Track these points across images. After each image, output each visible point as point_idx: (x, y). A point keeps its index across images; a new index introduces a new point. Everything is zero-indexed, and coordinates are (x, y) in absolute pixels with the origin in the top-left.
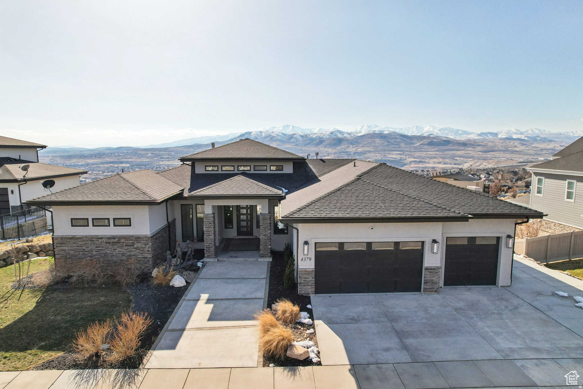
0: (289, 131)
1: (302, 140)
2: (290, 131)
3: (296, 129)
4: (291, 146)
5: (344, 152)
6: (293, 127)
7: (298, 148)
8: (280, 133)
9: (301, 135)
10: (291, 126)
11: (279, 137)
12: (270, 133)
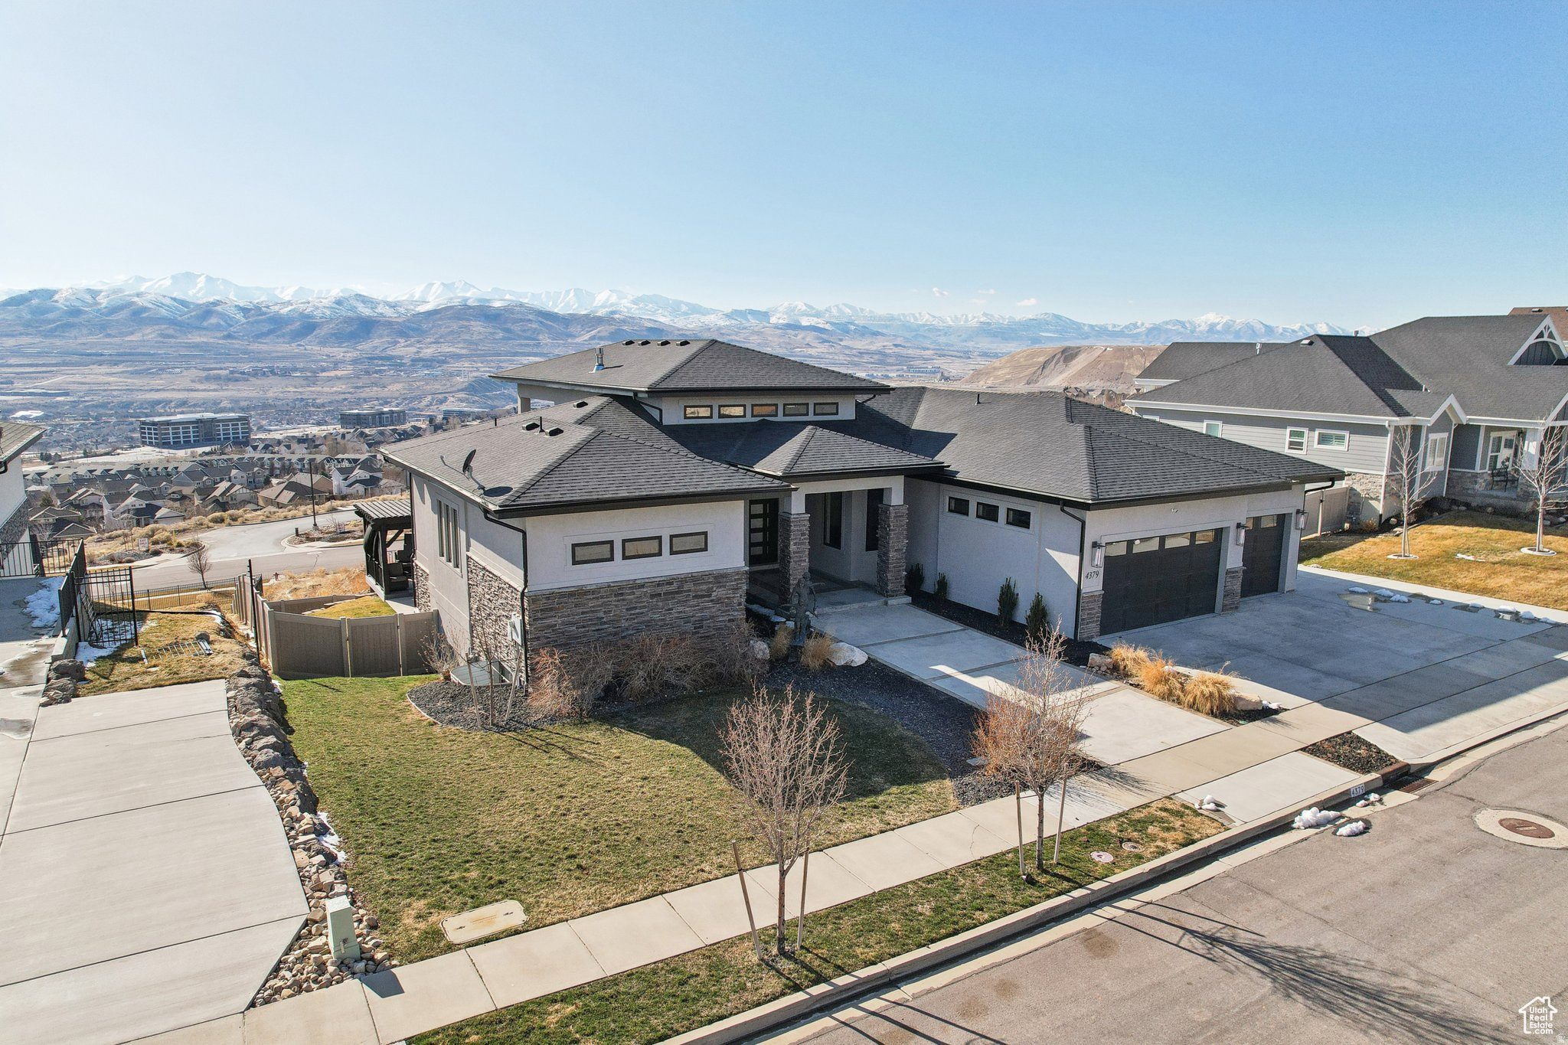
0: (198, 294)
1: (244, 320)
2: (198, 292)
3: (222, 287)
4: (211, 340)
5: (381, 358)
6: (209, 279)
7: (237, 346)
8: (165, 296)
9: (242, 305)
10: (200, 276)
11: (163, 312)
12: (128, 296)
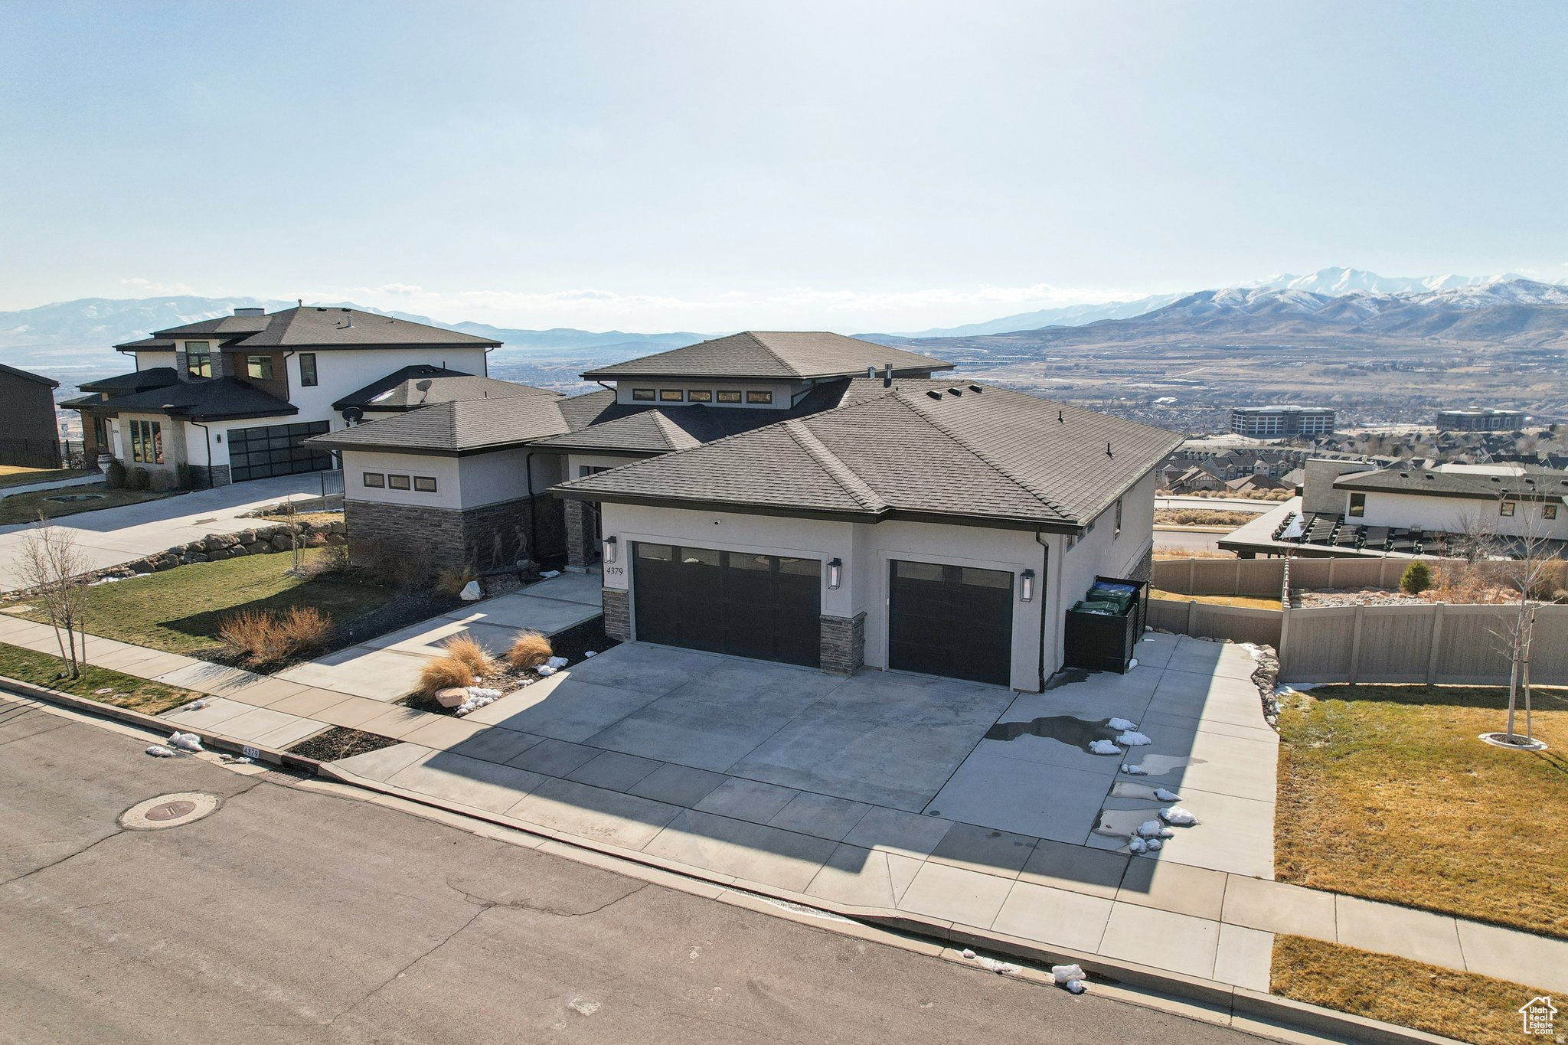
0: (1339, 288)
1: (1377, 313)
2: (1340, 287)
3: (1365, 280)
4: (1339, 334)
5: (1533, 353)
6: (1354, 273)
7: (1364, 340)
8: (1305, 292)
9: (1379, 297)
10: (1346, 270)
11: (1301, 307)
12: (1273, 293)
